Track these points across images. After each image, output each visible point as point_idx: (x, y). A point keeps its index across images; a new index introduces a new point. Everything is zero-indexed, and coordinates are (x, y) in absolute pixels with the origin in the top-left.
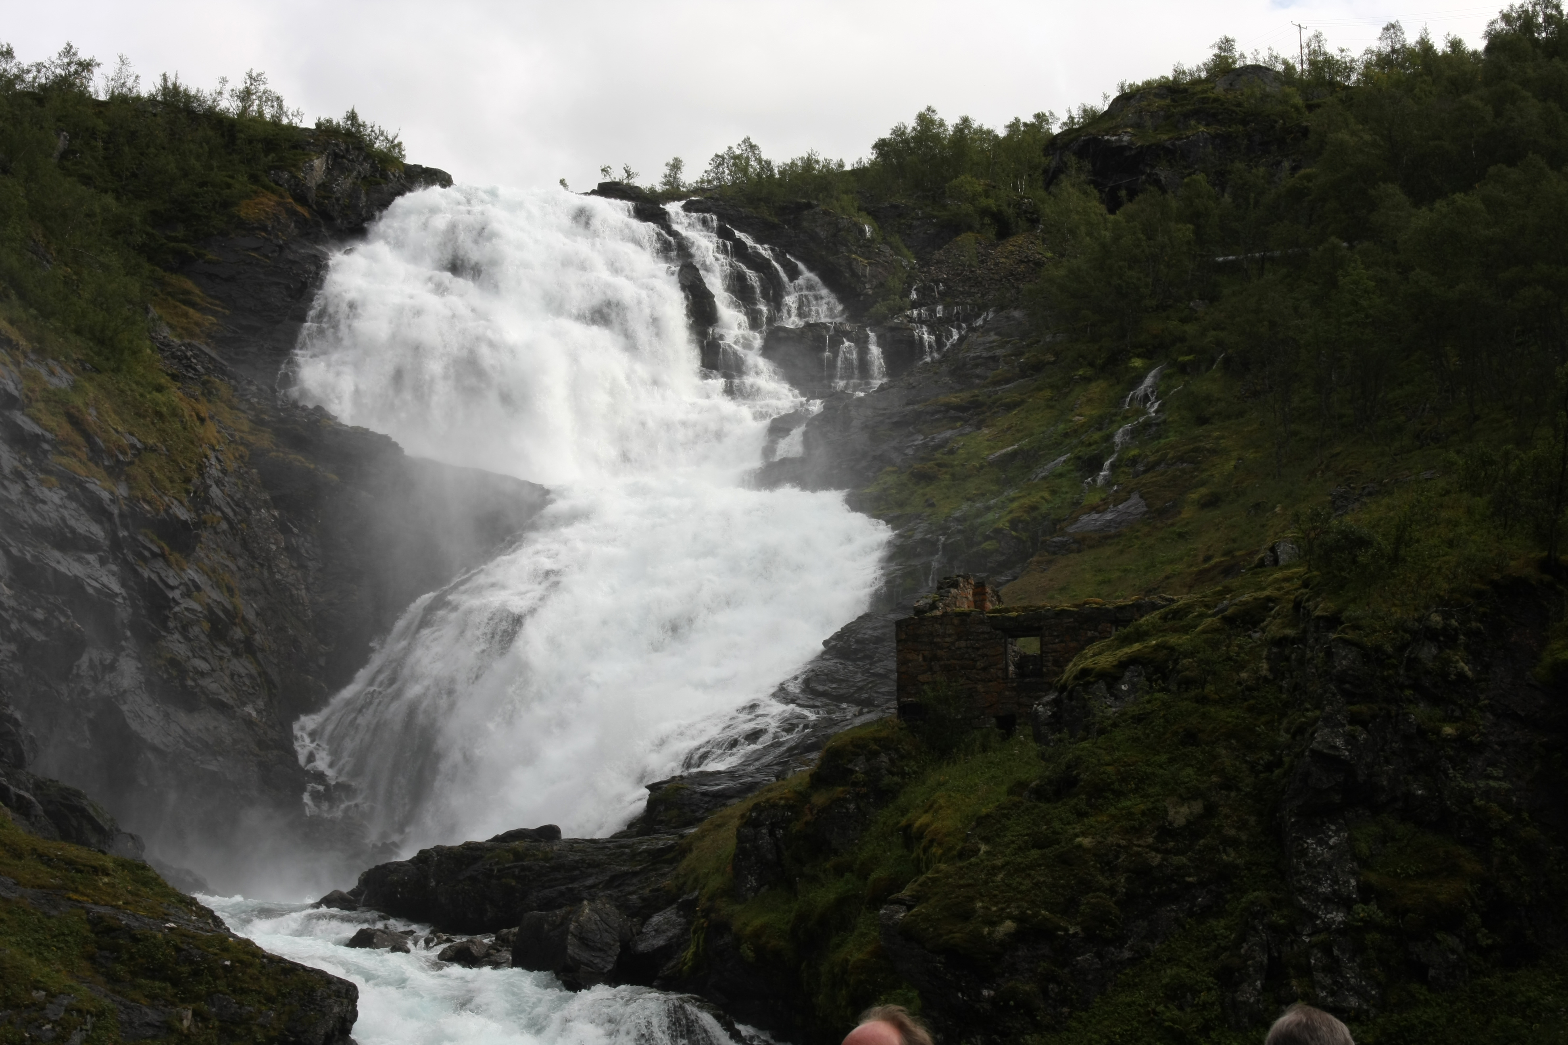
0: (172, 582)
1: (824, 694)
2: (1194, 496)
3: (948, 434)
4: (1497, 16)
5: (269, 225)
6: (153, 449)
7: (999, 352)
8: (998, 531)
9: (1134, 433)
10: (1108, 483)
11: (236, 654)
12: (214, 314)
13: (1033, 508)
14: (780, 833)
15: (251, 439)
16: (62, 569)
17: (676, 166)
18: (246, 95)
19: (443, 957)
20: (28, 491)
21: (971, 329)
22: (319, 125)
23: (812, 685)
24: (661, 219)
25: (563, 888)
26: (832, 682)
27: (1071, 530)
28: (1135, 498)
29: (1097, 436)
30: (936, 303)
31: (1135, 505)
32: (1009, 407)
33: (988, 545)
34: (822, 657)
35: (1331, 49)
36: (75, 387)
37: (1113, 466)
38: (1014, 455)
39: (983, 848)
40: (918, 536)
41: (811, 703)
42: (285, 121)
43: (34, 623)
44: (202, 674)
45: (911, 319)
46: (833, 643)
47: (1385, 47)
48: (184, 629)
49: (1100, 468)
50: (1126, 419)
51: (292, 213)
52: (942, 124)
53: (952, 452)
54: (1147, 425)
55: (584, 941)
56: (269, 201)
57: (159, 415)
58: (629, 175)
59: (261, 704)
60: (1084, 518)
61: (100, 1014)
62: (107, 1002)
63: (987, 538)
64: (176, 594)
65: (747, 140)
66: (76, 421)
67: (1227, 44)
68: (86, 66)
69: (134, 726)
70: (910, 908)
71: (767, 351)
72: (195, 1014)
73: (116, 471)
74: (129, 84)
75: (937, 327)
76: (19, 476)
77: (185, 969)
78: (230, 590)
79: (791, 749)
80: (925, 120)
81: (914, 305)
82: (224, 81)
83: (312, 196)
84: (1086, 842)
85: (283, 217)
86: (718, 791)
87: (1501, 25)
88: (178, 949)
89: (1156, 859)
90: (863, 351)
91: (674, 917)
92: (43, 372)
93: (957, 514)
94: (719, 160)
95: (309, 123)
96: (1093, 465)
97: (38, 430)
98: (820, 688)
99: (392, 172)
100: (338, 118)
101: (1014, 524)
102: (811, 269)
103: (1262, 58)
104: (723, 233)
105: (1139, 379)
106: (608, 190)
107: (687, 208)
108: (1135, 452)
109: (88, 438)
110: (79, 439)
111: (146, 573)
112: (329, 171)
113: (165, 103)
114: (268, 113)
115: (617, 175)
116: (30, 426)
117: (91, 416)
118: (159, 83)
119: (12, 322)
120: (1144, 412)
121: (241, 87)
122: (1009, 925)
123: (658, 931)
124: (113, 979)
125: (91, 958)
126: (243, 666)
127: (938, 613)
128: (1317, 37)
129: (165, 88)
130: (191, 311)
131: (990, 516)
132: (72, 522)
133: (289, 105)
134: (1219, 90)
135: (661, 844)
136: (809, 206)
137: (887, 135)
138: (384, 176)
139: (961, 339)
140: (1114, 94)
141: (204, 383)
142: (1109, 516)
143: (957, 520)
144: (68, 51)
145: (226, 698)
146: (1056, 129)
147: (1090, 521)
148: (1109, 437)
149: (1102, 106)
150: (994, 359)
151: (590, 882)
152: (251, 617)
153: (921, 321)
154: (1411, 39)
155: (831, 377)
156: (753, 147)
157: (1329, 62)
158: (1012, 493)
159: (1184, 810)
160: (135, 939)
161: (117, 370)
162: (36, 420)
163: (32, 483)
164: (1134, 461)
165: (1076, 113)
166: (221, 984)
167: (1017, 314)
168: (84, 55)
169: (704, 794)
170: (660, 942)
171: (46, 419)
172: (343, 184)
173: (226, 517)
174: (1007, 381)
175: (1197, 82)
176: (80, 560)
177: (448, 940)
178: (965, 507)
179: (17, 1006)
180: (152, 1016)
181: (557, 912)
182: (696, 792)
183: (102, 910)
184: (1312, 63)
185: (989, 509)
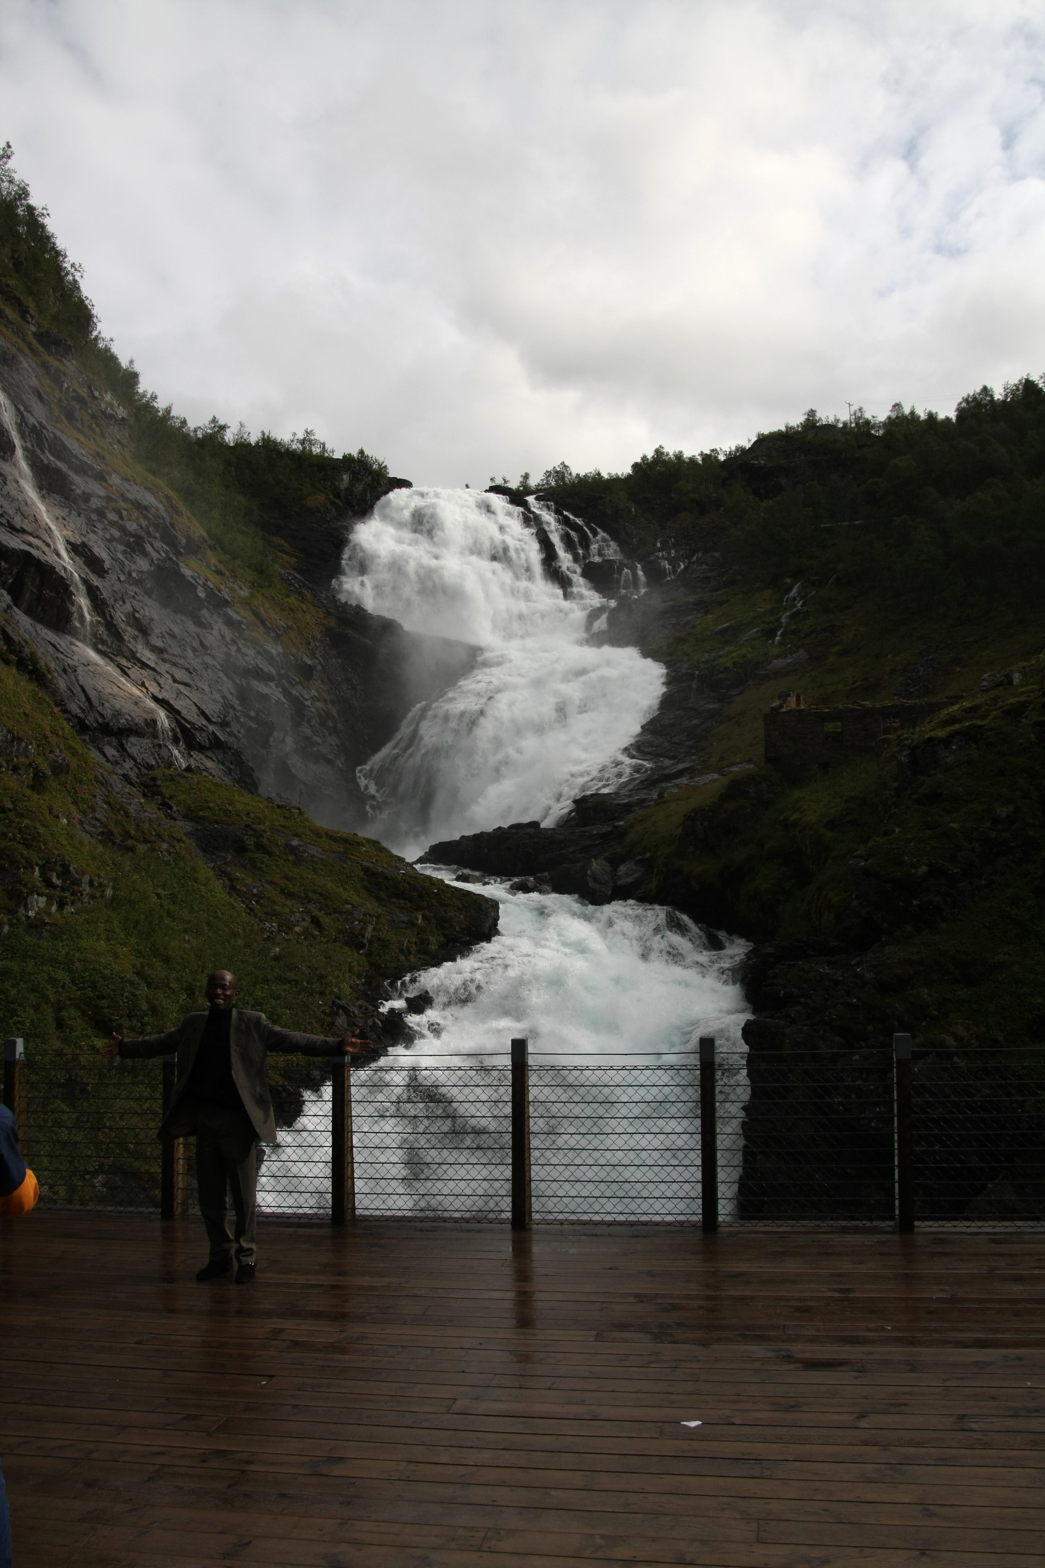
0: (306, 697)
1: (649, 753)
2: (835, 649)
3: (689, 617)
4: (960, 400)
5: (322, 509)
6: (291, 628)
7: (709, 575)
8: (727, 668)
9: (792, 617)
10: (781, 643)
11: (330, 735)
12: (296, 557)
13: (744, 656)
14: (706, 823)
15: (325, 622)
16: (260, 690)
17: (526, 477)
18: (303, 442)
19: (512, 887)
20: (239, 650)
21: (690, 563)
22: (344, 457)
23: (642, 748)
24: (524, 504)
25: (558, 853)
26: (652, 747)
27: (769, 667)
28: (801, 651)
29: (772, 619)
30: (670, 549)
31: (802, 654)
32: (721, 604)
33: (721, 676)
34: (642, 734)
35: (868, 415)
36: (252, 596)
37: (782, 635)
38: (728, 628)
39: (897, 830)
40: (683, 671)
41: (644, 757)
42: (326, 455)
43: (250, 718)
44: (319, 744)
45: (658, 557)
46: (647, 727)
47: (894, 415)
48: (309, 722)
49: (775, 636)
50: (786, 610)
51: (333, 503)
52: (668, 454)
53: (694, 627)
54: (798, 613)
55: (595, 879)
56: (320, 498)
57: (291, 609)
58: (505, 482)
59: (343, 760)
60: (775, 662)
61: (378, 917)
62: (380, 911)
63: (721, 672)
64: (308, 703)
65: (563, 463)
66: (256, 614)
67: (812, 413)
68: (223, 428)
69: (293, 770)
70: (866, 860)
71: (584, 575)
72: (423, 917)
73: (277, 638)
74: (245, 436)
75: (673, 562)
76: (234, 642)
77: (415, 894)
78: (325, 701)
79: (642, 782)
80: (659, 452)
81: (660, 550)
82: (295, 434)
83: (343, 494)
84: (956, 826)
85: (329, 505)
86: (626, 803)
87: (964, 405)
88: (409, 884)
89: (993, 834)
90: (635, 575)
91: (635, 868)
92: (237, 588)
93: (703, 659)
94: (548, 474)
95: (338, 455)
96: (771, 634)
97: (240, 618)
98: (647, 750)
99: (383, 482)
100: (355, 453)
101: (735, 664)
102: (604, 531)
103: (831, 420)
104: (558, 512)
105: (790, 589)
106: (496, 489)
107: (536, 499)
108: (793, 627)
109: (263, 622)
110: (258, 623)
111: (294, 693)
112: (350, 481)
113: (263, 446)
114: (316, 450)
115: (499, 482)
116: (235, 616)
117: (262, 610)
118: (260, 435)
119: (220, 562)
120: (795, 606)
121: (301, 437)
122: (924, 868)
123: (627, 875)
124: (379, 899)
125: (366, 889)
126: (334, 740)
127: (783, 710)
128: (860, 409)
129: (263, 439)
130: (284, 556)
131: (721, 660)
132: (261, 666)
133: (329, 447)
134: (810, 436)
135: (604, 830)
136: (601, 498)
137: (639, 460)
138: (379, 483)
139: (686, 568)
140: (754, 439)
141: (300, 593)
142: (789, 661)
143: (704, 662)
144: (214, 420)
145: (330, 756)
146: (722, 458)
147: (778, 663)
148: (778, 619)
149: (748, 446)
150: (708, 578)
151: (571, 849)
152: (335, 715)
153: (664, 558)
154: (907, 411)
155: (618, 588)
156: (566, 467)
157: (867, 422)
158: (731, 648)
159: (1005, 809)
160: (386, 878)
161: (269, 586)
162: (238, 613)
163: (240, 646)
164: (794, 632)
165: (733, 448)
166: (434, 902)
167: (716, 554)
168: (221, 422)
169: (618, 805)
170: (630, 880)
171: (241, 611)
172: (359, 487)
173: (320, 663)
174: (717, 590)
175: (798, 432)
176: (266, 685)
177: (509, 880)
178: (706, 655)
179: (340, 913)
180: (405, 918)
181: (577, 865)
182: (612, 804)
183: (365, 864)
184: (857, 424)
185: (720, 657)
